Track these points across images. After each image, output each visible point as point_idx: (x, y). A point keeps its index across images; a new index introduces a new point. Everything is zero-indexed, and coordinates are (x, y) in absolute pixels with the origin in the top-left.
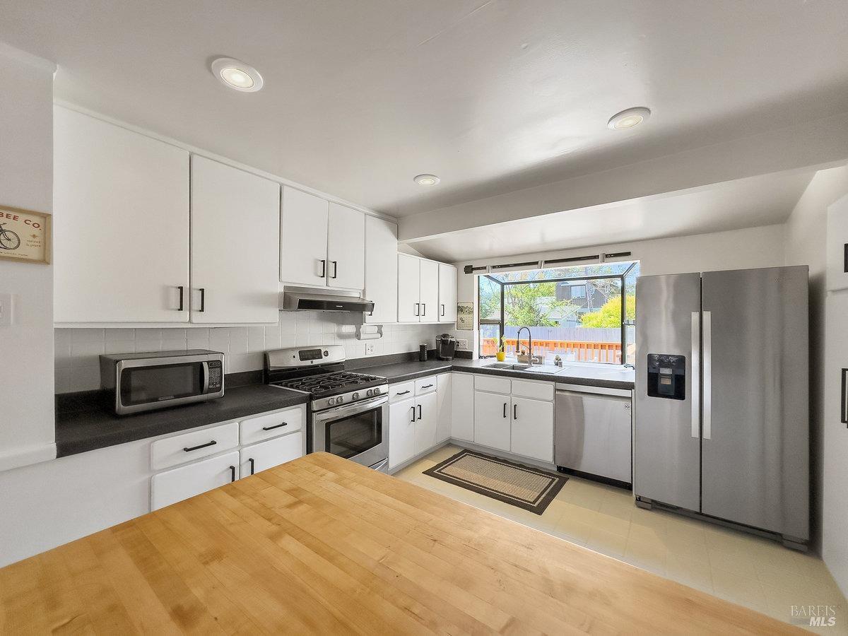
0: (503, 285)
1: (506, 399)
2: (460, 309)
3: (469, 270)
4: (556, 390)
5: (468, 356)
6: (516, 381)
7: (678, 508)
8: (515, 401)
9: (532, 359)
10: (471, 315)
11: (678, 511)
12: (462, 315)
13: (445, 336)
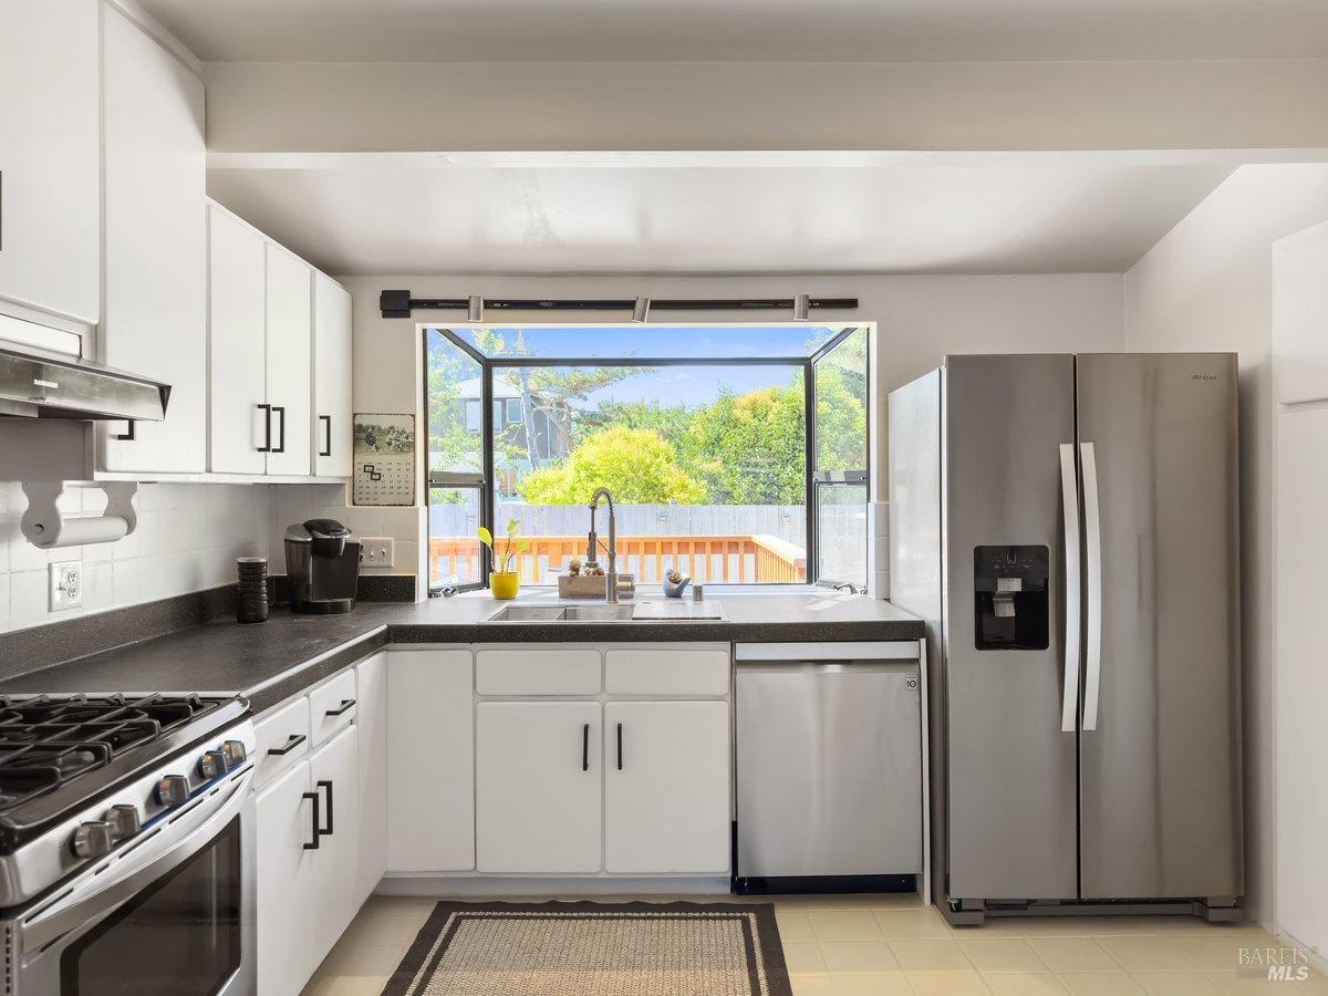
0: (488, 365)
1: (589, 712)
2: (363, 436)
3: (397, 305)
4: (736, 664)
5: (402, 590)
6: (618, 654)
7: (1030, 902)
8: (617, 712)
9: (619, 584)
10: (405, 458)
11: (1031, 910)
12: (369, 457)
13: (325, 526)
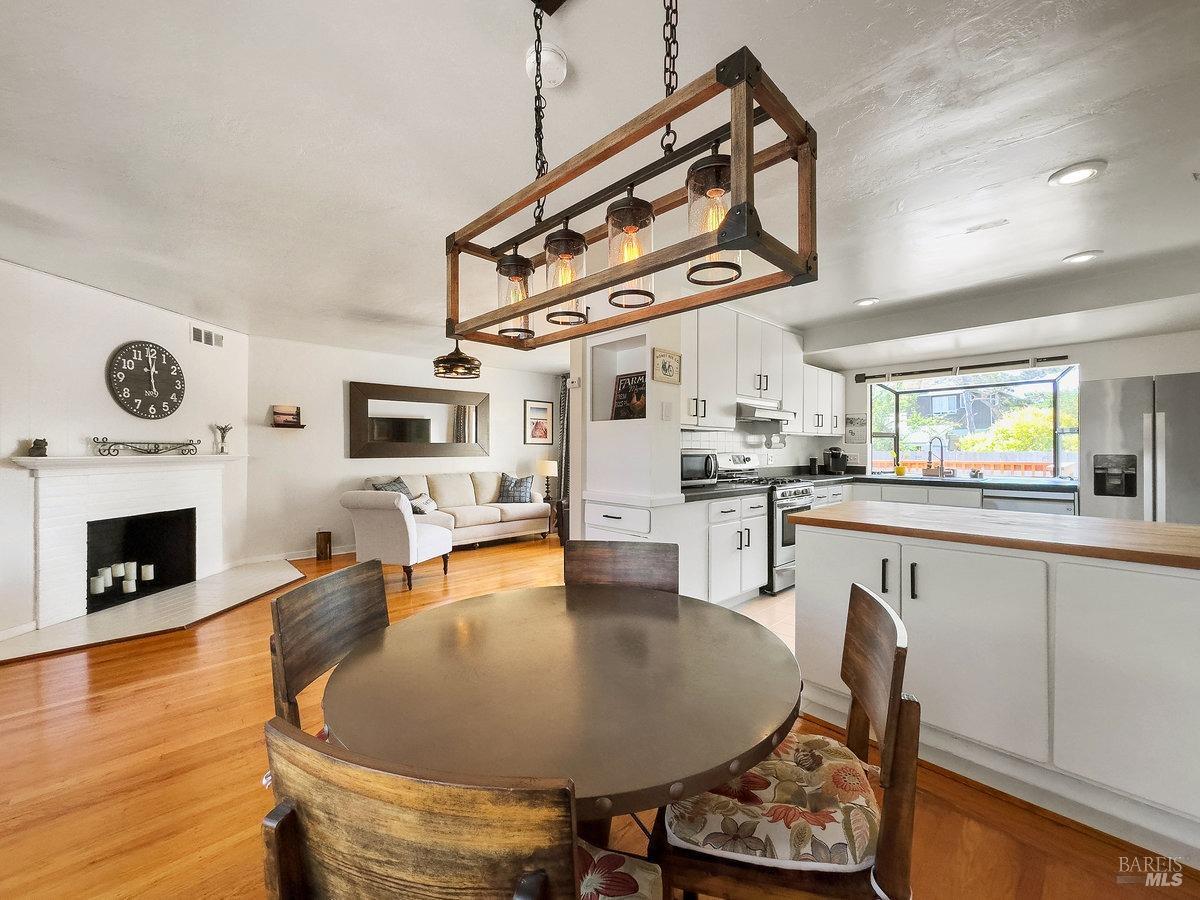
0: (897, 394)
2: (849, 421)
3: (861, 378)
4: (984, 497)
5: (862, 470)
10: (863, 428)
12: (851, 428)
13: (835, 449)
